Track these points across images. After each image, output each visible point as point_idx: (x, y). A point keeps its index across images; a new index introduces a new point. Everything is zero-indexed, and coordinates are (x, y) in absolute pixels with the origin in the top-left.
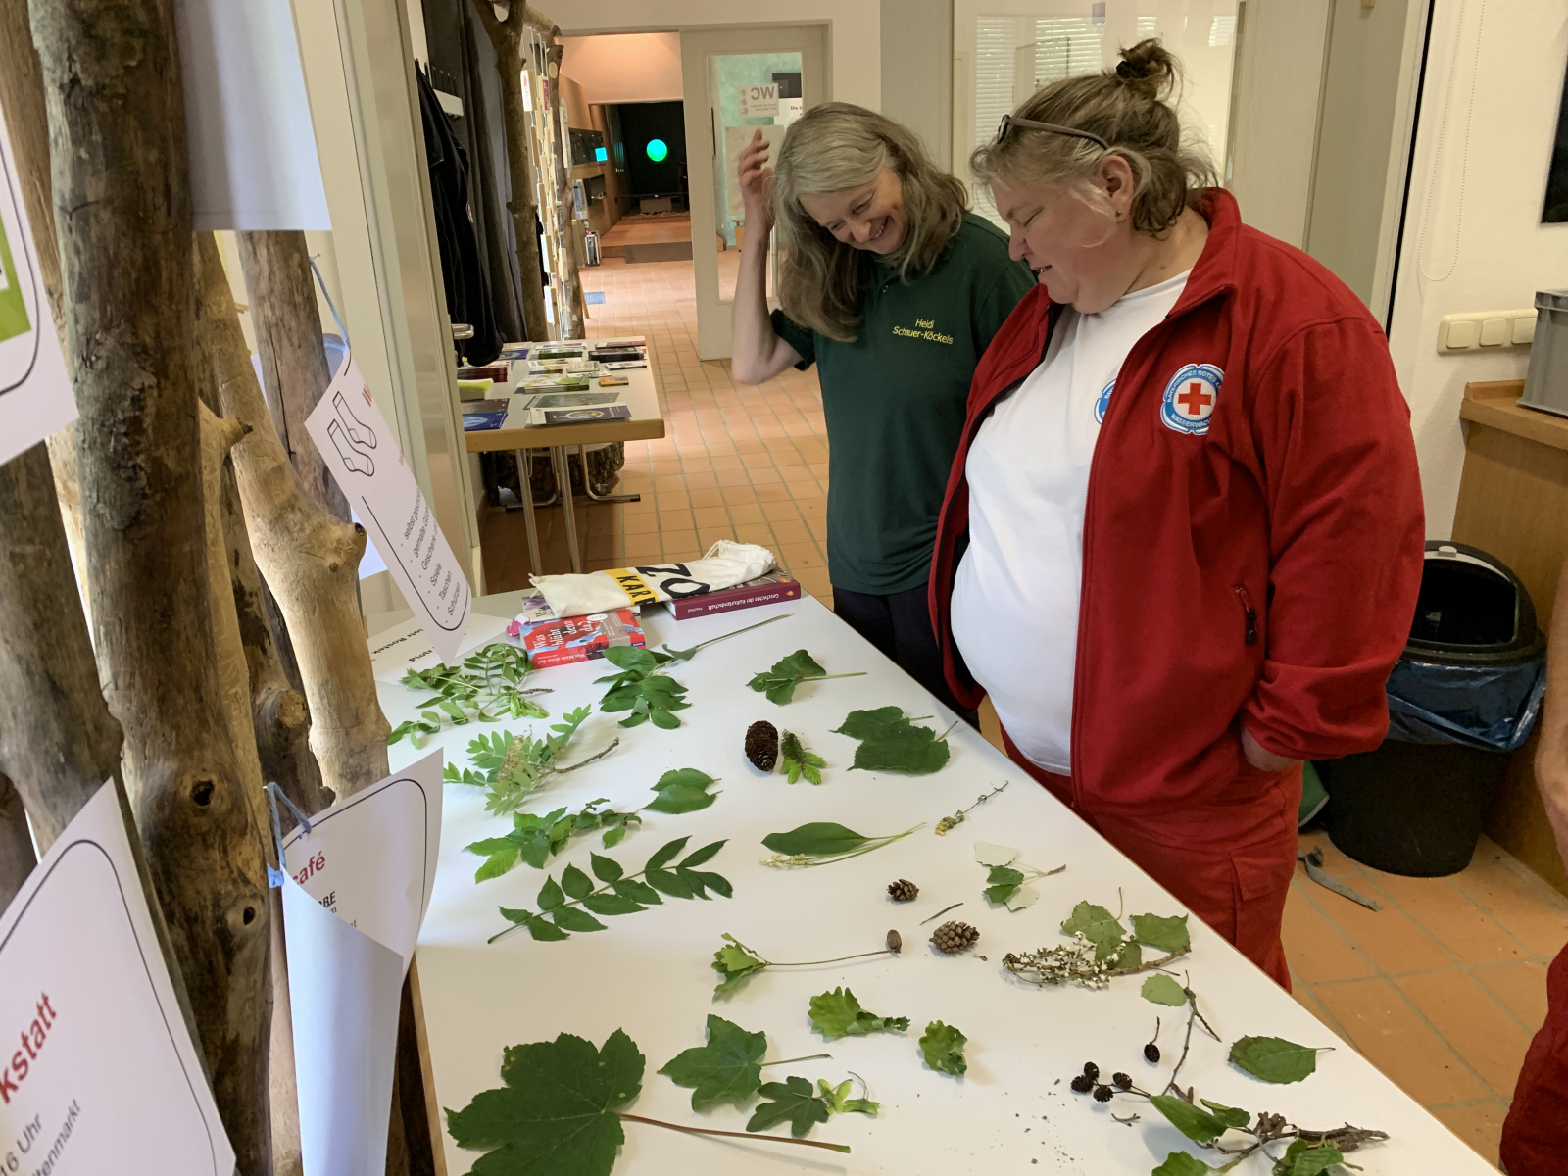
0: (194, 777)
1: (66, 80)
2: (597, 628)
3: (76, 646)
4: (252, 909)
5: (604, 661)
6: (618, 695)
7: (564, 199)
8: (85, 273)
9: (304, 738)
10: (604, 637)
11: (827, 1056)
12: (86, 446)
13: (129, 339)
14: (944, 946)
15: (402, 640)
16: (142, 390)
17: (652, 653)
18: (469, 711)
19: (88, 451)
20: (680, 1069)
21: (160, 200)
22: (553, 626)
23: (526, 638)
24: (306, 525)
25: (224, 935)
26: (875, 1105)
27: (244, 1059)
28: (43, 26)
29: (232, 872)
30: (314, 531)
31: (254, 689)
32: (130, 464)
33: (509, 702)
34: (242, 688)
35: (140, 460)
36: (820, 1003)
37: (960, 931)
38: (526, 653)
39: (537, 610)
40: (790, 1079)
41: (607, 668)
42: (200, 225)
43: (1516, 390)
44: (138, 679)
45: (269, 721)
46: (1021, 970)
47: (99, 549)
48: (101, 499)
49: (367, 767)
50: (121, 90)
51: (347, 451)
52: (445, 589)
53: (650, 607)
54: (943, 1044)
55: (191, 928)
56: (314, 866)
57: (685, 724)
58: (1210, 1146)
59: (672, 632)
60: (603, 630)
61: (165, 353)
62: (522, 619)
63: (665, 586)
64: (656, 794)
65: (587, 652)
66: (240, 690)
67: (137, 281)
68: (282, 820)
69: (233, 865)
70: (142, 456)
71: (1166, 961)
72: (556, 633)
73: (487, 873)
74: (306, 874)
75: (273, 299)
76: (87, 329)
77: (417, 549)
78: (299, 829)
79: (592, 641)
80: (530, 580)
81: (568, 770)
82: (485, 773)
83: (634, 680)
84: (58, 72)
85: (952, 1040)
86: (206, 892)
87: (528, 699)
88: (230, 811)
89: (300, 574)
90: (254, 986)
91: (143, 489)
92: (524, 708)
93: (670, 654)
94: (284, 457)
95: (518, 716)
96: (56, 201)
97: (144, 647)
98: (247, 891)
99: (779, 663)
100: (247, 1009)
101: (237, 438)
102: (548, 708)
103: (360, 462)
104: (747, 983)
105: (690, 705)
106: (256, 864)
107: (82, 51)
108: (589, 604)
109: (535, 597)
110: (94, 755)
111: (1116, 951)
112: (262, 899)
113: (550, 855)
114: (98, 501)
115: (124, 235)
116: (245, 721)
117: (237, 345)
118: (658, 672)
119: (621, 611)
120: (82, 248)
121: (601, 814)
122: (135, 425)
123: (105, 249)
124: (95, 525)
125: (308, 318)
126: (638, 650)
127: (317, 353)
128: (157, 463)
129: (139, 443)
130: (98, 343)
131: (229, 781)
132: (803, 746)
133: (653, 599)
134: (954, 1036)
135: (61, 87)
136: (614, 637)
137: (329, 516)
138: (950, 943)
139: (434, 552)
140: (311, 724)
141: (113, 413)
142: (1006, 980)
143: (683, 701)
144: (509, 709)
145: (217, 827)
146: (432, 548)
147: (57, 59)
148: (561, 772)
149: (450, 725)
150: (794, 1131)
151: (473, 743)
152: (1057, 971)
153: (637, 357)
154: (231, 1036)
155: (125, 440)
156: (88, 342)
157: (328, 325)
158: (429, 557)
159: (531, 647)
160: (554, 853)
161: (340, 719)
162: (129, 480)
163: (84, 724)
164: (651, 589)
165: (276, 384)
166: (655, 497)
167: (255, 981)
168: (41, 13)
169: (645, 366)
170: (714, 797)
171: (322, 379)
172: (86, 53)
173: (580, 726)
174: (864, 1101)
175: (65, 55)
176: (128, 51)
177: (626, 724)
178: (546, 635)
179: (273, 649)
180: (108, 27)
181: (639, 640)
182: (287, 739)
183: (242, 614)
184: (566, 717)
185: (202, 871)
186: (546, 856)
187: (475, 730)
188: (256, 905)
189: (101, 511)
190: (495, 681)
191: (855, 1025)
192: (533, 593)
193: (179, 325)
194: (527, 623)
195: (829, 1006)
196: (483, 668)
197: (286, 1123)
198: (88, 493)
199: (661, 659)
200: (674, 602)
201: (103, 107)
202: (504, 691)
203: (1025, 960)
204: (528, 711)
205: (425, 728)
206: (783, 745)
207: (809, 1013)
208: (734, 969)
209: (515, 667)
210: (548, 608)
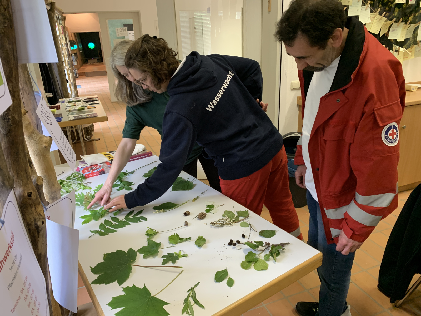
18: (70, 189)
22: (89, 168)
23: (82, 171)
33: (81, 186)
38: (83, 175)
39: (83, 164)
60: (102, 167)
65: (99, 173)
72: (90, 169)
79: (100, 170)
80: (81, 157)
92: (85, 187)
95: (84, 189)
99: (150, 171)
102: (91, 187)
108: (98, 161)
109: (82, 161)
113: (100, 218)
119: (106, 162)
136: (105, 168)
144: (81, 188)
159: (84, 173)
166: (104, 139)
169: (99, 103)
178: (87, 170)
184: (96, 187)
190: (75, 182)
194: (81, 168)
196: (71, 180)
202: (78, 184)
204: (86, 188)
208: (151, 234)
209: (80, 178)
210: (86, 163)
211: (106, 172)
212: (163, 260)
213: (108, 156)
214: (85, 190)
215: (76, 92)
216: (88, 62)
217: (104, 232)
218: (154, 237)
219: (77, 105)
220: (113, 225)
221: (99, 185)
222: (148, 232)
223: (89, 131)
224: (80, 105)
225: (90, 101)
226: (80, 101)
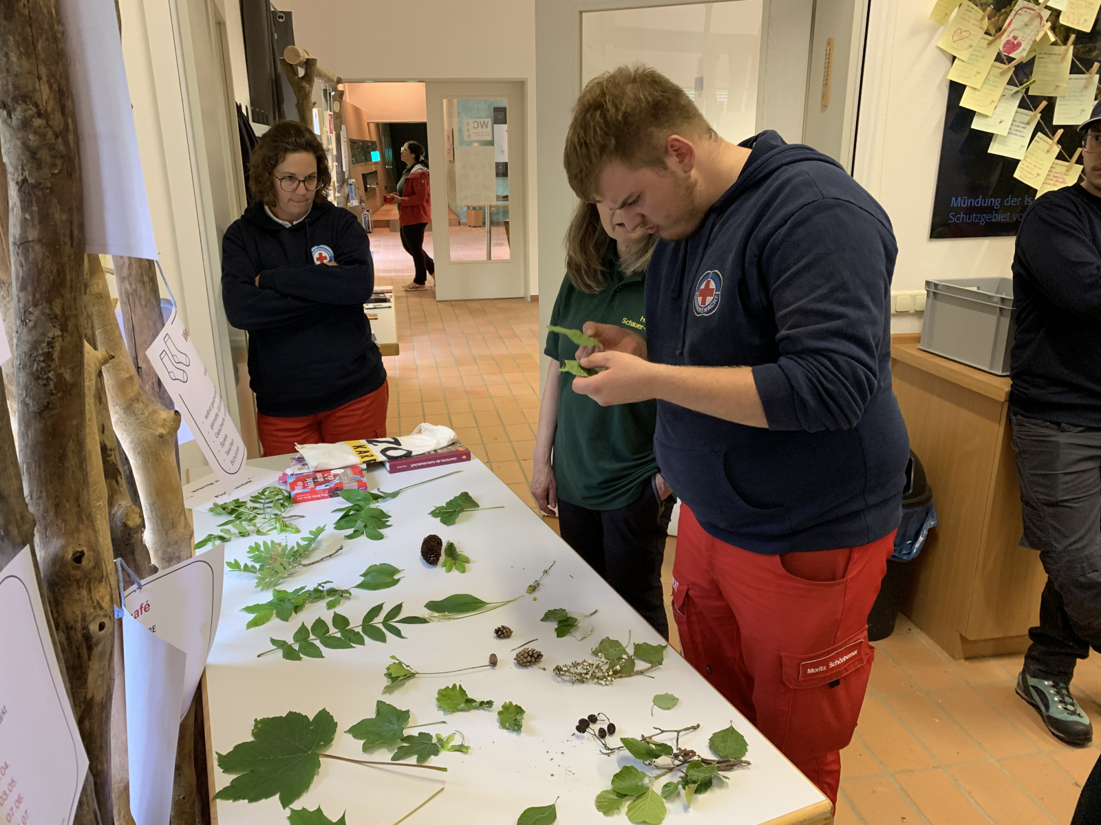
0: (73, 548)
1: (20, 180)
2: (337, 478)
3: (12, 474)
4: (104, 623)
5: (340, 499)
6: (346, 519)
7: (342, 193)
8: (25, 277)
9: (140, 534)
10: (341, 483)
11: (444, 722)
12: (21, 367)
13: (47, 311)
14: (521, 662)
15: (211, 484)
16: (53, 338)
17: (371, 493)
18: (251, 528)
19: (22, 369)
20: (356, 731)
21: (67, 240)
22: (308, 476)
23: (290, 484)
24: (145, 411)
25: (87, 637)
26: (467, 748)
27: (96, 710)
28: (9, 152)
29: (93, 602)
30: (150, 414)
31: (111, 504)
32: (45, 377)
33: (276, 523)
34: (103, 503)
35: (51, 375)
36: (443, 693)
37: (531, 653)
38: (290, 493)
39: (299, 466)
40: (420, 734)
41: (340, 503)
42: (89, 250)
43: (916, 339)
44: (44, 494)
45: (119, 523)
46: (563, 675)
47: (25, 423)
48: (28, 396)
49: (178, 554)
50: (49, 185)
51: (171, 368)
52: (230, 450)
53: (373, 465)
54: (512, 715)
55: (68, 634)
56: (143, 609)
57: (387, 537)
58: (650, 764)
59: (385, 480)
60: (340, 479)
61: (67, 318)
62: (289, 472)
63: (383, 452)
64: (363, 578)
66: (102, 503)
67: (54, 281)
68: (125, 582)
69: (93, 598)
70: (52, 373)
71: (649, 669)
72: (310, 480)
73: (253, 624)
74: (138, 613)
75: (131, 279)
76: (25, 306)
77: (212, 425)
78: (135, 587)
80: (296, 447)
81: (309, 564)
82: (257, 566)
83: (358, 511)
84: (16, 176)
85: (517, 713)
86: (78, 612)
87: (288, 521)
88: (94, 568)
89: (141, 439)
90: (103, 668)
91: (51, 390)
92: (285, 527)
93: (382, 495)
94: (133, 371)
96: (11, 240)
97: (48, 476)
98: (102, 613)
99: (450, 501)
100: (99, 680)
101: (105, 362)
102: (301, 529)
103: (179, 375)
104: (404, 684)
105: (391, 526)
106: (107, 598)
107: (29, 165)
108: (333, 463)
109: (298, 458)
110: (19, 532)
111: (619, 664)
112: (110, 618)
113: (294, 614)
114: (26, 396)
115: (48, 257)
116: (104, 521)
117: (108, 308)
118: (374, 505)
119: (353, 467)
120: (24, 264)
121: (327, 591)
122: (48, 356)
123: (37, 265)
124: (23, 409)
125: (151, 290)
126: (362, 492)
127: (156, 309)
128: (60, 376)
129: (50, 366)
130: (30, 313)
131: (94, 551)
132: (458, 550)
133: (375, 460)
134: (519, 710)
135: (17, 183)
136: (347, 483)
137: (159, 405)
138: (525, 660)
139: (223, 428)
140: (145, 528)
141: (37, 350)
142: (555, 680)
143: (387, 523)
144: (276, 528)
145: (86, 577)
146: (222, 425)
147: (16, 169)
148: (305, 565)
149: (237, 537)
150: (418, 761)
151: (251, 548)
152: (583, 675)
153: (385, 300)
154: (89, 696)
155: (43, 364)
156: (25, 312)
157: (163, 294)
158: (220, 430)
159: (293, 489)
160: (296, 613)
161: (162, 525)
162: (45, 385)
163: (15, 515)
164: (374, 453)
165: (131, 327)
167: (104, 665)
168: (8, 146)
169: (390, 307)
170: (398, 580)
171: (159, 325)
172: (31, 167)
173: (319, 538)
174: (462, 746)
175: (20, 168)
176: (54, 165)
177: (349, 537)
178: (303, 482)
179: (123, 481)
180: (44, 155)
181: (363, 485)
182: (129, 534)
183: (105, 461)
184: (309, 532)
185: (76, 601)
186: (291, 615)
187: (253, 539)
188: (106, 621)
189: (28, 402)
190: (268, 510)
191: (463, 705)
192: (297, 456)
193: (75, 303)
195: (449, 695)
196: (262, 503)
197: (120, 761)
198: (20, 392)
199: (376, 498)
200: (389, 462)
201: (39, 193)
202: (273, 517)
203: (564, 669)
204: (288, 529)
205: (222, 539)
206: (446, 550)
207: (437, 699)
209: (282, 502)
210: (307, 464)
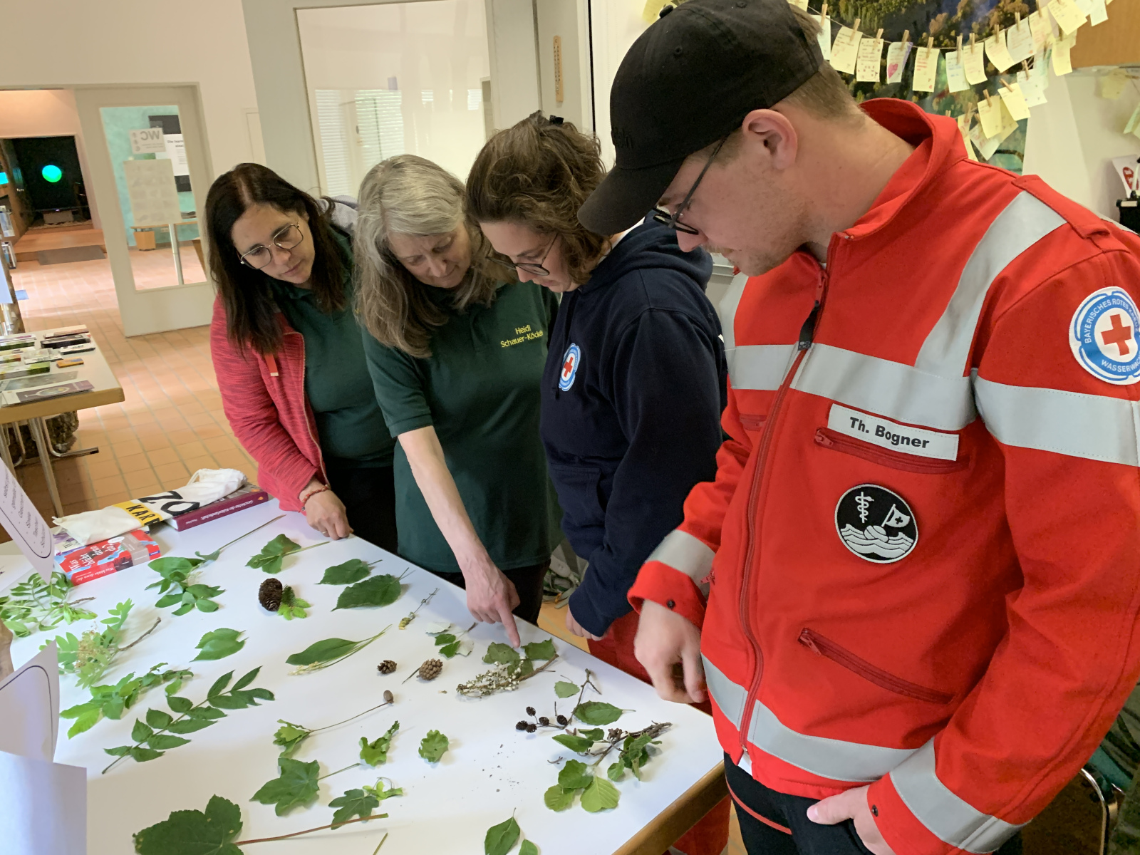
2: (119, 547)
18: (30, 625)
22: (81, 552)
23: (61, 564)
33: (62, 612)
38: (64, 576)
60: (123, 547)
63: (165, 508)
72: (85, 557)
80: (54, 521)
92: (76, 614)
93: (199, 558)
95: (72, 621)
102: (96, 612)
108: (107, 532)
119: (134, 532)
133: (158, 519)
136: (134, 551)
144: (63, 618)
164: (155, 512)
178: (78, 560)
181: (154, 550)
194: (59, 554)
202: (54, 606)
208: (291, 738)
209: (57, 587)
210: (74, 539)
211: (135, 560)
212: (335, 814)
213: (138, 514)
214: (76, 622)
215: (14, 315)
216: (43, 222)
217: (148, 747)
218: (300, 747)
219: (25, 358)
220: (173, 724)
221: (120, 605)
222: (283, 736)
223: (62, 428)
224: (33, 355)
225: (65, 345)
226: (32, 344)
